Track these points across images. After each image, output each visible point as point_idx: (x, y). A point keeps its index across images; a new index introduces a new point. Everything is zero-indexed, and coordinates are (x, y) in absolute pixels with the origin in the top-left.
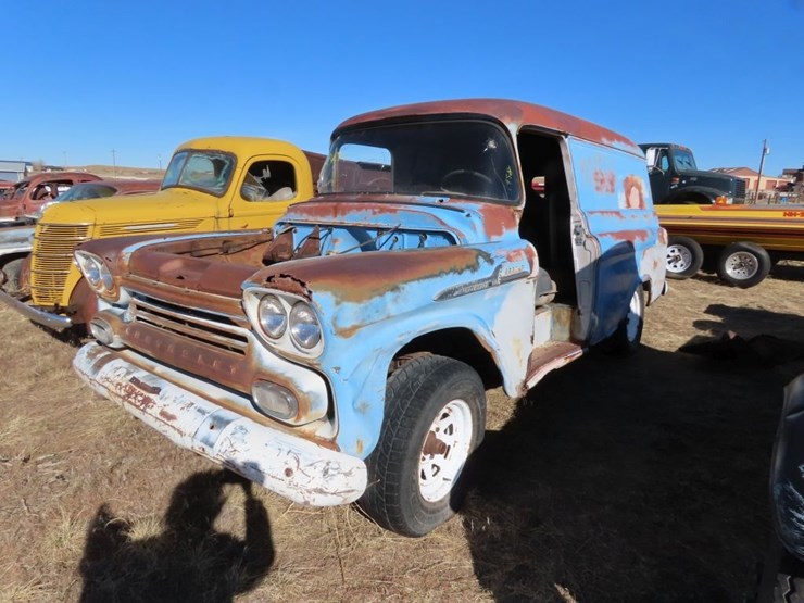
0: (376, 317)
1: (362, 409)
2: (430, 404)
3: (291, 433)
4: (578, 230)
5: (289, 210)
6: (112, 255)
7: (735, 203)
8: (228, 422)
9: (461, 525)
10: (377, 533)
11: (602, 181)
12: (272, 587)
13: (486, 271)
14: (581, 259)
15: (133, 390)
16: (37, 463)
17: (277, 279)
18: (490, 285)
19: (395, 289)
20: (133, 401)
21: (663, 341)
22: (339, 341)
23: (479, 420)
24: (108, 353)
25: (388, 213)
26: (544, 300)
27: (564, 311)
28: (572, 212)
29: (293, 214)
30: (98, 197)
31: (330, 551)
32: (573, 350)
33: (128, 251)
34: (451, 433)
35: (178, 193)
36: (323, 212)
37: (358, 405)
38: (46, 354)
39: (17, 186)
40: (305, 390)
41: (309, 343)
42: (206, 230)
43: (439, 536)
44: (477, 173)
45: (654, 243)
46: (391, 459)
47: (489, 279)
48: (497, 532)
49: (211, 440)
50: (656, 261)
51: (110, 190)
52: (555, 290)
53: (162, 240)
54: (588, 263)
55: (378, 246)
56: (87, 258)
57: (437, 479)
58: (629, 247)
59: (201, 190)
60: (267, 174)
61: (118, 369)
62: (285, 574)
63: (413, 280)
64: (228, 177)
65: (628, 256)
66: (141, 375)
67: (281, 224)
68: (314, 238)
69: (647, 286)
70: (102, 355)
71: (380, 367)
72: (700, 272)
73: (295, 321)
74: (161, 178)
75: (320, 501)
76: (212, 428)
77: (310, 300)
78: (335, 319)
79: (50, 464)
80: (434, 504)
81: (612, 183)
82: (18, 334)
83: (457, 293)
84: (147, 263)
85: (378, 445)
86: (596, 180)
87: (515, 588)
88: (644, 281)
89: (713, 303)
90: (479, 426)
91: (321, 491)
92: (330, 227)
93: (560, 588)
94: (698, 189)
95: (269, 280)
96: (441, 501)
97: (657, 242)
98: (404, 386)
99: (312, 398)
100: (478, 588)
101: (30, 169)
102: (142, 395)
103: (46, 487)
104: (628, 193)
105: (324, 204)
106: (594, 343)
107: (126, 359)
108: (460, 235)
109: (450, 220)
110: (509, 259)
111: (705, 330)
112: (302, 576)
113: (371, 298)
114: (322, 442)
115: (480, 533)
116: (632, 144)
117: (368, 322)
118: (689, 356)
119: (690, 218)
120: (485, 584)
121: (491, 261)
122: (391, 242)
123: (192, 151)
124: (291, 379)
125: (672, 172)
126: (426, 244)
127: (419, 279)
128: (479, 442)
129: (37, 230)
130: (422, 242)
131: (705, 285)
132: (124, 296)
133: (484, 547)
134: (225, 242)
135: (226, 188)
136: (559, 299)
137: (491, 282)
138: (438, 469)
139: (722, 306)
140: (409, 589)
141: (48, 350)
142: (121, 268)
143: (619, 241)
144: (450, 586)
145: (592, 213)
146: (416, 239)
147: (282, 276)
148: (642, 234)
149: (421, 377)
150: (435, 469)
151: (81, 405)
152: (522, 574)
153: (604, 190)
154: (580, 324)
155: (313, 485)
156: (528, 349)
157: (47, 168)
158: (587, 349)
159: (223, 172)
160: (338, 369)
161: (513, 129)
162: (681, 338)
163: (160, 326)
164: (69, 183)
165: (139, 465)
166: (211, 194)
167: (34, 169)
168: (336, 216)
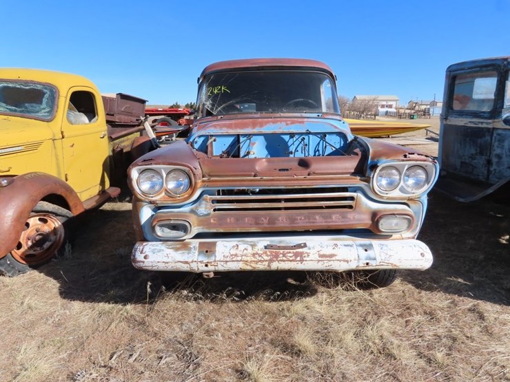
8: (371, 245)
25: (298, 124)
49: (372, 257)
55: (290, 144)
64: (53, 104)
76: (366, 251)
92: (249, 136)
95: (405, 156)
122: (299, 140)
146: (317, 138)
147: (410, 154)
168: (254, 128)
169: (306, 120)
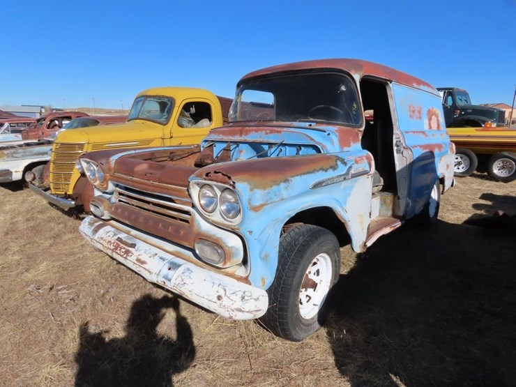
0: (275, 199)
1: (265, 258)
2: (306, 256)
3: (219, 273)
4: (398, 144)
5: (211, 133)
6: (104, 161)
7: (498, 126)
8: (179, 266)
9: (325, 334)
10: (271, 339)
11: (414, 112)
12: (206, 371)
13: (342, 170)
14: (400, 163)
15: (119, 245)
16: (58, 290)
17: (212, 175)
18: (345, 179)
19: (286, 181)
20: (119, 252)
21: (453, 217)
22: (252, 214)
23: (336, 266)
24: (101, 222)
25: (276, 134)
26: (376, 189)
27: (389, 197)
28: (394, 132)
29: (213, 135)
30: (87, 126)
31: (242, 349)
32: (395, 222)
33: (114, 159)
34: (318, 275)
35: (138, 123)
36: (233, 134)
37: (263, 255)
38: (59, 224)
39: (38, 121)
40: (230, 245)
41: (233, 216)
42: (156, 146)
43: (312, 341)
44: (332, 107)
45: (447, 152)
46: (282, 291)
47: (344, 175)
48: (349, 339)
49: (170, 276)
50: (448, 165)
51: (95, 122)
52: (382, 183)
53: (133, 152)
54: (405, 165)
55: (269, 155)
56: (88, 163)
57: (310, 304)
58: (431, 155)
59: (153, 121)
60: (193, 110)
61: (108, 232)
62: (214, 363)
63: (298, 175)
64: (170, 112)
65: (430, 160)
66: (123, 236)
67: (206, 141)
68: (227, 150)
69: (442, 181)
70: (98, 224)
71: (275, 231)
72: (475, 172)
73: (223, 201)
74: (127, 114)
75: (239, 316)
76: (169, 269)
77: (234, 187)
78: (250, 200)
79: (65, 291)
80: (308, 320)
81: (420, 112)
82: (41, 212)
83: (324, 184)
84: (126, 166)
85: (274, 281)
86: (410, 111)
87: (364, 376)
88: (440, 177)
89: (485, 192)
90: (336, 270)
91: (240, 310)
92: (237, 143)
93: (393, 376)
94: (472, 117)
95: (207, 175)
96: (312, 319)
97: (449, 152)
98: (289, 244)
99: (234, 251)
100: (339, 375)
101: (43, 111)
102: (124, 248)
103: (64, 305)
104: (430, 119)
105: (233, 128)
106: (408, 218)
107: (113, 226)
108: (323, 147)
109: (317, 138)
110: (356, 162)
111: (481, 210)
112: (225, 365)
113: (271, 187)
114: (240, 279)
115: (338, 340)
116: (432, 87)
117: (270, 202)
118: (471, 226)
119: (469, 136)
120: (343, 372)
121: (345, 164)
122: (277, 151)
123: (147, 97)
124: (220, 238)
125: (454, 107)
126: (301, 153)
127: (301, 175)
128: (336, 281)
129: (53, 147)
130: (298, 151)
131: (479, 180)
132: (111, 187)
133: (342, 349)
134: (171, 153)
135: (168, 119)
136: (385, 189)
137: (345, 177)
138: (310, 298)
139: (491, 194)
140: (294, 375)
141: (60, 221)
142: (109, 169)
143: (425, 151)
144: (320, 373)
145: (407, 132)
146: (294, 150)
147: (215, 172)
148: (440, 146)
149: (301, 238)
150: (308, 298)
151: (82, 256)
152: (367, 366)
153: (415, 117)
154: (399, 205)
155: (235, 306)
156: (367, 221)
157: (54, 109)
158: (403, 222)
159: (166, 110)
160: (250, 232)
161: (357, 77)
162: (465, 215)
163: (133, 205)
164: (69, 118)
165: (120, 293)
166: (159, 123)
167: (46, 111)
168: (241, 136)
169: (285, 129)
